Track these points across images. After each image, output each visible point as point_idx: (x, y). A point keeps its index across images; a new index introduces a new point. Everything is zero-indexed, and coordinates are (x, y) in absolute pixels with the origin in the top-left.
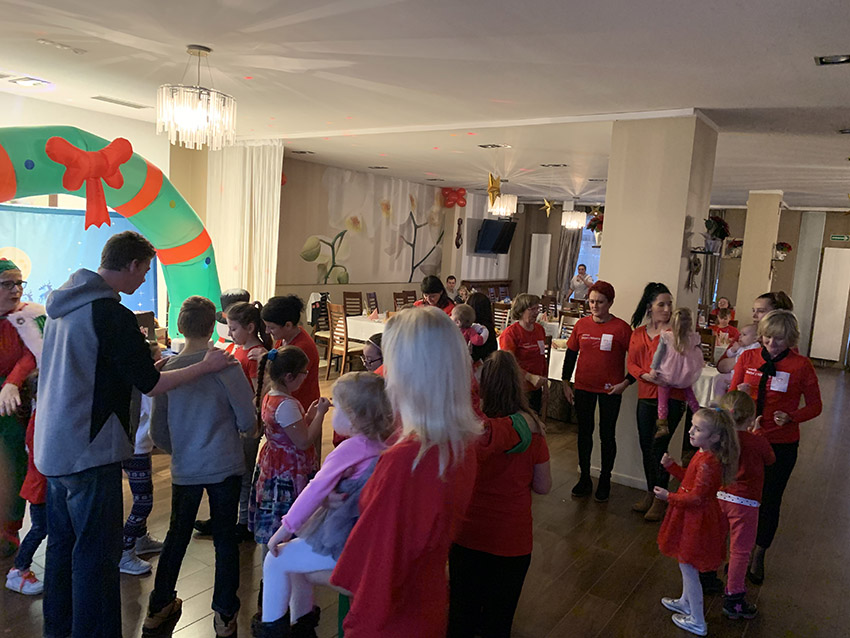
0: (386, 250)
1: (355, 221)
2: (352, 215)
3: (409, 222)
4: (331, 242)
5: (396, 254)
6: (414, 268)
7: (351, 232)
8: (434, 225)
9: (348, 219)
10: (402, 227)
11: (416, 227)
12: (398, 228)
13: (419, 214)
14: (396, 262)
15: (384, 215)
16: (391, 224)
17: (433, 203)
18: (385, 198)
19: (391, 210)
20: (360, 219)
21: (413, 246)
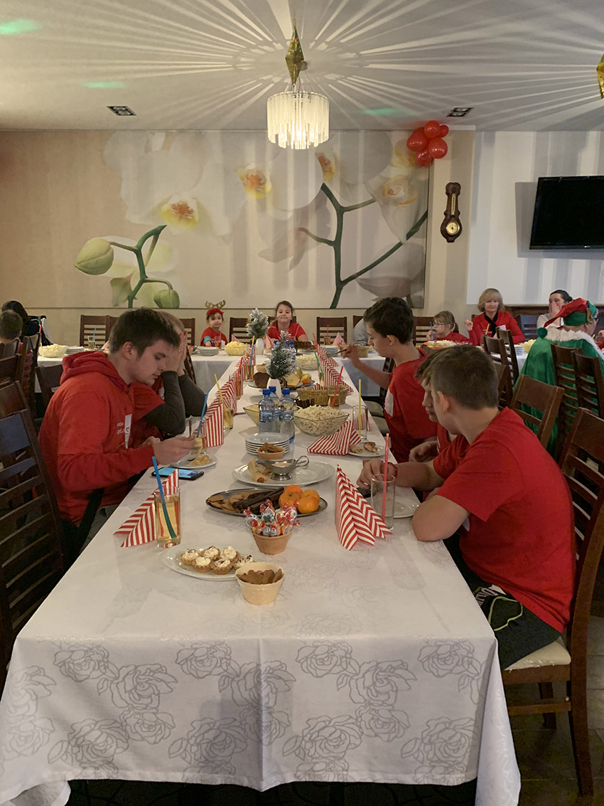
0: (262, 255)
1: (183, 211)
2: (175, 201)
3: (319, 203)
4: (134, 244)
5: (290, 259)
6: (340, 284)
7: (175, 228)
8: (396, 202)
9: (166, 207)
10: (302, 213)
11: (341, 211)
12: (290, 215)
13: (348, 186)
14: (291, 274)
15: (251, 197)
16: (270, 211)
17: (387, 163)
18: (252, 166)
19: (269, 187)
20: (192, 205)
21: (336, 244)
